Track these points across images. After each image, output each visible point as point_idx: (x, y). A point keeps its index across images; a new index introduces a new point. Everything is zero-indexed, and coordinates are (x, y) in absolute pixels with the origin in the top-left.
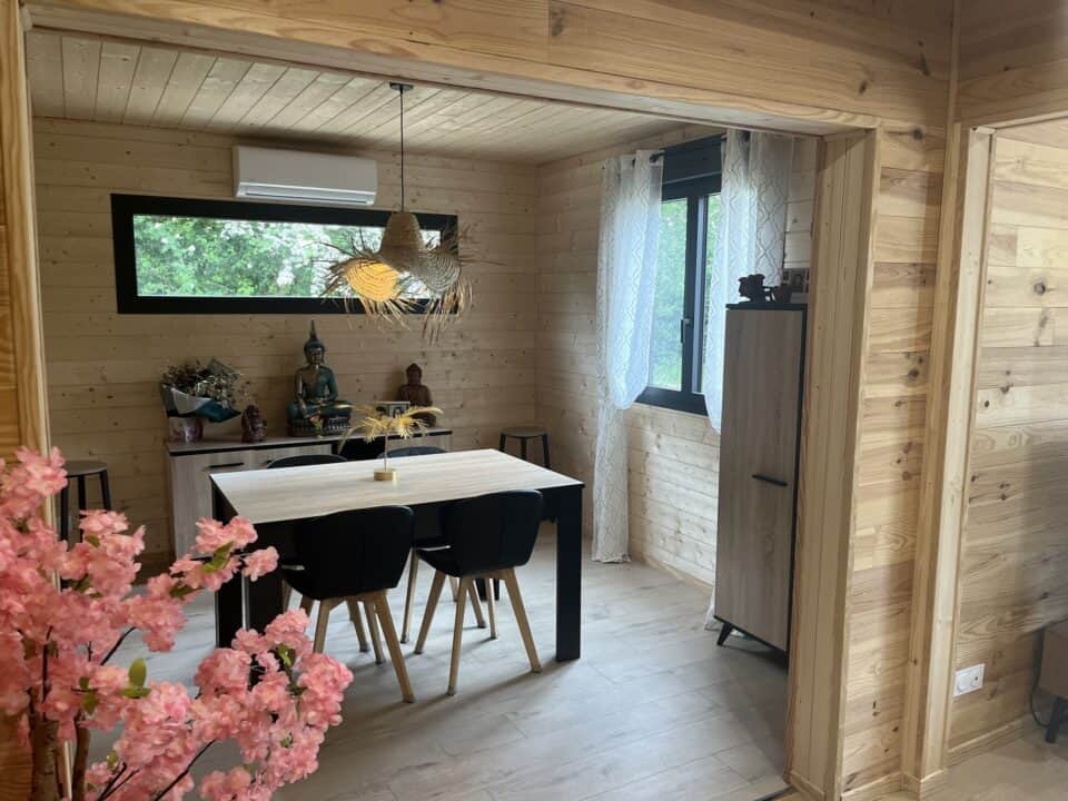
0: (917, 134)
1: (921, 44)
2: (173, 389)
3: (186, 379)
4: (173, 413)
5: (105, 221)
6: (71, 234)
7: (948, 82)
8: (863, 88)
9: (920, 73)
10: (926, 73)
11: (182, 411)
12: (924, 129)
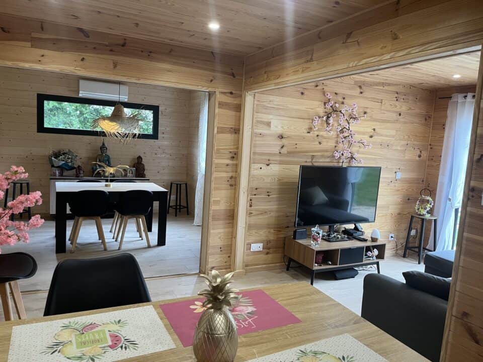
0: (231, 93)
1: (232, 69)
2: (53, 158)
3: (57, 155)
4: (53, 166)
5: (35, 102)
6: (24, 106)
7: (242, 79)
8: (211, 81)
9: (232, 77)
10: (234, 77)
11: (55, 165)
12: (234, 92)
